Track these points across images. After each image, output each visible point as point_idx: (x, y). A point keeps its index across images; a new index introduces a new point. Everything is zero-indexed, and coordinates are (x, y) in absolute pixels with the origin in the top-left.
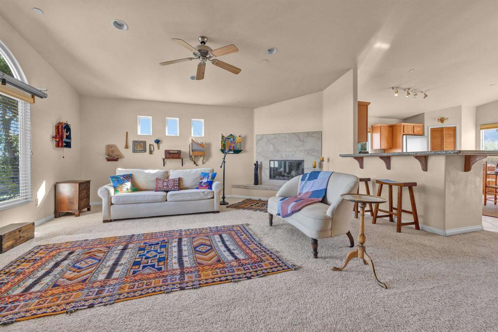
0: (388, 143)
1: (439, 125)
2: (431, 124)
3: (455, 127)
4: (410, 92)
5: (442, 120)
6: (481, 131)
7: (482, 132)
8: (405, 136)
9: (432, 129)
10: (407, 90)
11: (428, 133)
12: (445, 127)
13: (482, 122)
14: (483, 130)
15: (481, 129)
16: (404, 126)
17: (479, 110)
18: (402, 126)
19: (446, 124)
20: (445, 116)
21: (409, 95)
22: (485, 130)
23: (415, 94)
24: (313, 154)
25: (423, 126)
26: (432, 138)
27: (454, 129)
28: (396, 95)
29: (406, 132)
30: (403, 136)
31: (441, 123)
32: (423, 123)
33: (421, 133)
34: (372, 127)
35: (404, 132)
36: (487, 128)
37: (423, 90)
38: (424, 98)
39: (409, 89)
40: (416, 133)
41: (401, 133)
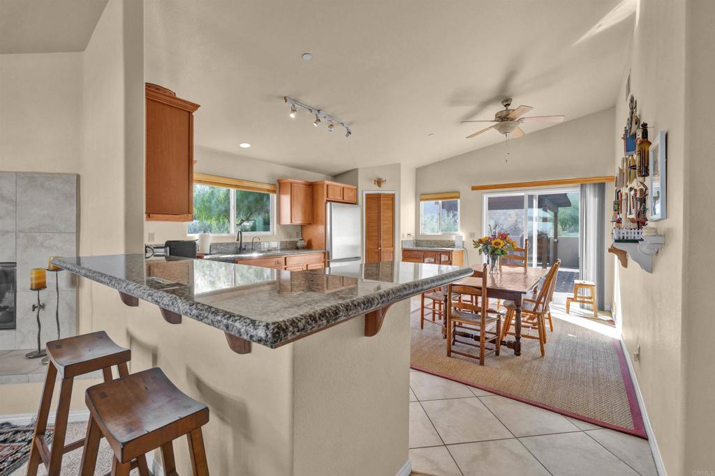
0: (305, 213)
1: (375, 190)
2: (366, 187)
3: (394, 195)
4: (320, 116)
5: (379, 182)
7: (422, 203)
8: (329, 204)
9: (366, 194)
10: (315, 112)
11: (362, 200)
12: (383, 194)
13: (423, 190)
15: (421, 200)
16: (327, 186)
17: (420, 172)
18: (325, 187)
19: (385, 190)
20: (383, 177)
21: (319, 124)
22: (427, 202)
23: (330, 123)
24: (46, 244)
25: (357, 189)
26: (368, 208)
27: (392, 197)
28: (292, 116)
29: (331, 197)
30: (326, 203)
31: (378, 187)
32: (356, 185)
33: (354, 201)
34: (280, 184)
35: (327, 197)
36: (427, 199)
37: (344, 121)
38: (347, 136)
39: (319, 111)
40: (346, 199)
41: (323, 198)
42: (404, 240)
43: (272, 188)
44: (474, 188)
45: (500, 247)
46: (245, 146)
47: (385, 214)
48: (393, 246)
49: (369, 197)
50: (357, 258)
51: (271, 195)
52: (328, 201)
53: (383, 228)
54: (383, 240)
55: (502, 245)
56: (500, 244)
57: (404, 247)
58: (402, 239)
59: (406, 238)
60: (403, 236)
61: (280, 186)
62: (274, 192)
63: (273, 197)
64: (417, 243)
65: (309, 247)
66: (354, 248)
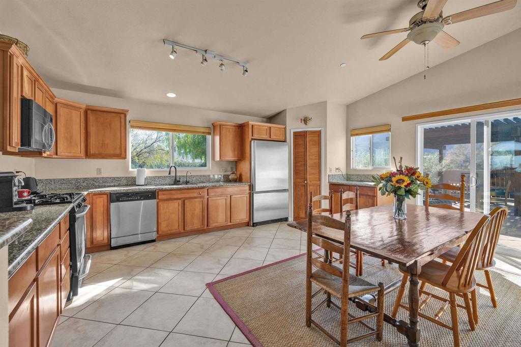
0: (235, 150)
1: (302, 128)
2: (293, 126)
3: (320, 132)
5: (305, 121)
6: (352, 138)
8: (252, 142)
9: (294, 133)
10: (200, 53)
11: (290, 138)
12: (309, 131)
13: (352, 127)
14: (354, 137)
15: (352, 135)
16: (252, 125)
17: (350, 108)
18: (250, 127)
19: (311, 127)
20: (309, 116)
25: (285, 128)
26: (296, 145)
27: (318, 134)
28: (172, 57)
29: (256, 136)
31: (304, 125)
32: (285, 124)
33: (282, 138)
34: (214, 126)
35: (252, 136)
36: (357, 135)
37: (238, 59)
38: (244, 74)
39: (206, 51)
40: (273, 137)
41: (249, 138)
42: (330, 174)
43: (207, 131)
44: (404, 119)
45: (403, 186)
46: (171, 95)
47: (311, 151)
48: (320, 179)
49: (297, 135)
50: (284, 190)
51: (207, 136)
52: (252, 139)
53: (309, 162)
54: (310, 174)
55: (405, 184)
56: (403, 181)
57: (331, 181)
58: (328, 173)
59: (334, 172)
60: (331, 170)
61: (215, 128)
62: (209, 134)
63: (209, 137)
64: (348, 177)
65: (239, 180)
66: (281, 181)
